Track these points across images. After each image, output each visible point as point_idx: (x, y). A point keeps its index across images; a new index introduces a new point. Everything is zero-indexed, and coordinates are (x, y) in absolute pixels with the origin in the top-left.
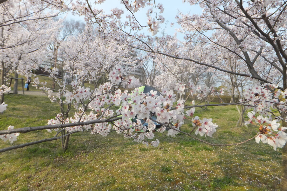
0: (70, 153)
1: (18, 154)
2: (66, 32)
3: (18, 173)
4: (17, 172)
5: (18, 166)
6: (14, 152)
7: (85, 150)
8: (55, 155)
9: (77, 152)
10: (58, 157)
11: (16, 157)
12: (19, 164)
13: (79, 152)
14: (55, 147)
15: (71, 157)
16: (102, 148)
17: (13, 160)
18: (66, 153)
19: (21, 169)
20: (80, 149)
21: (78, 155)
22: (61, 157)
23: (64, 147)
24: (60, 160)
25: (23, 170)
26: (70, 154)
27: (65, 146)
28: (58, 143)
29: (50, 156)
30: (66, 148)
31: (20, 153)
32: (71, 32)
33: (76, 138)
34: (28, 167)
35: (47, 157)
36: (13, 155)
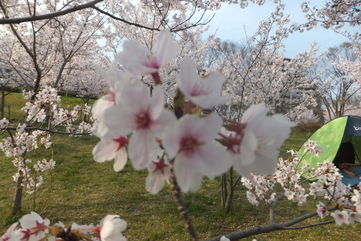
0: (234, 217)
1: (167, 207)
2: (212, 57)
3: (169, 235)
4: (168, 232)
5: (168, 224)
6: (164, 203)
7: (256, 215)
8: (213, 216)
9: (245, 217)
10: (218, 220)
11: (166, 211)
12: (169, 221)
13: (247, 217)
14: (211, 204)
15: (237, 224)
16: (282, 216)
17: (162, 214)
18: (229, 216)
19: (173, 230)
20: (247, 212)
21: (248, 223)
22: (222, 222)
23: (226, 207)
24: (221, 226)
25: (174, 232)
26: (234, 219)
27: (226, 204)
28: (214, 198)
29: (206, 217)
30: (229, 209)
31: (170, 206)
32: (218, 57)
33: (238, 194)
34: (180, 228)
35: (203, 217)
36: (162, 207)
